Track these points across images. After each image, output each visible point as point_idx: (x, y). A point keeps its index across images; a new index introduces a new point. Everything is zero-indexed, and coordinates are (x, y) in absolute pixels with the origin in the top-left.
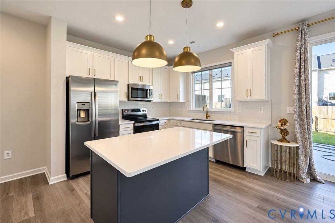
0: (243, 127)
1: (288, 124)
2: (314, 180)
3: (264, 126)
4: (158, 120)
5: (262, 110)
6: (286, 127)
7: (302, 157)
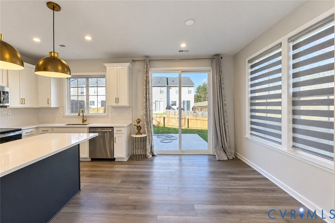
0: (113, 127)
1: (141, 122)
2: (153, 155)
3: (126, 125)
4: (20, 130)
5: (127, 113)
6: (140, 124)
7: (148, 143)
